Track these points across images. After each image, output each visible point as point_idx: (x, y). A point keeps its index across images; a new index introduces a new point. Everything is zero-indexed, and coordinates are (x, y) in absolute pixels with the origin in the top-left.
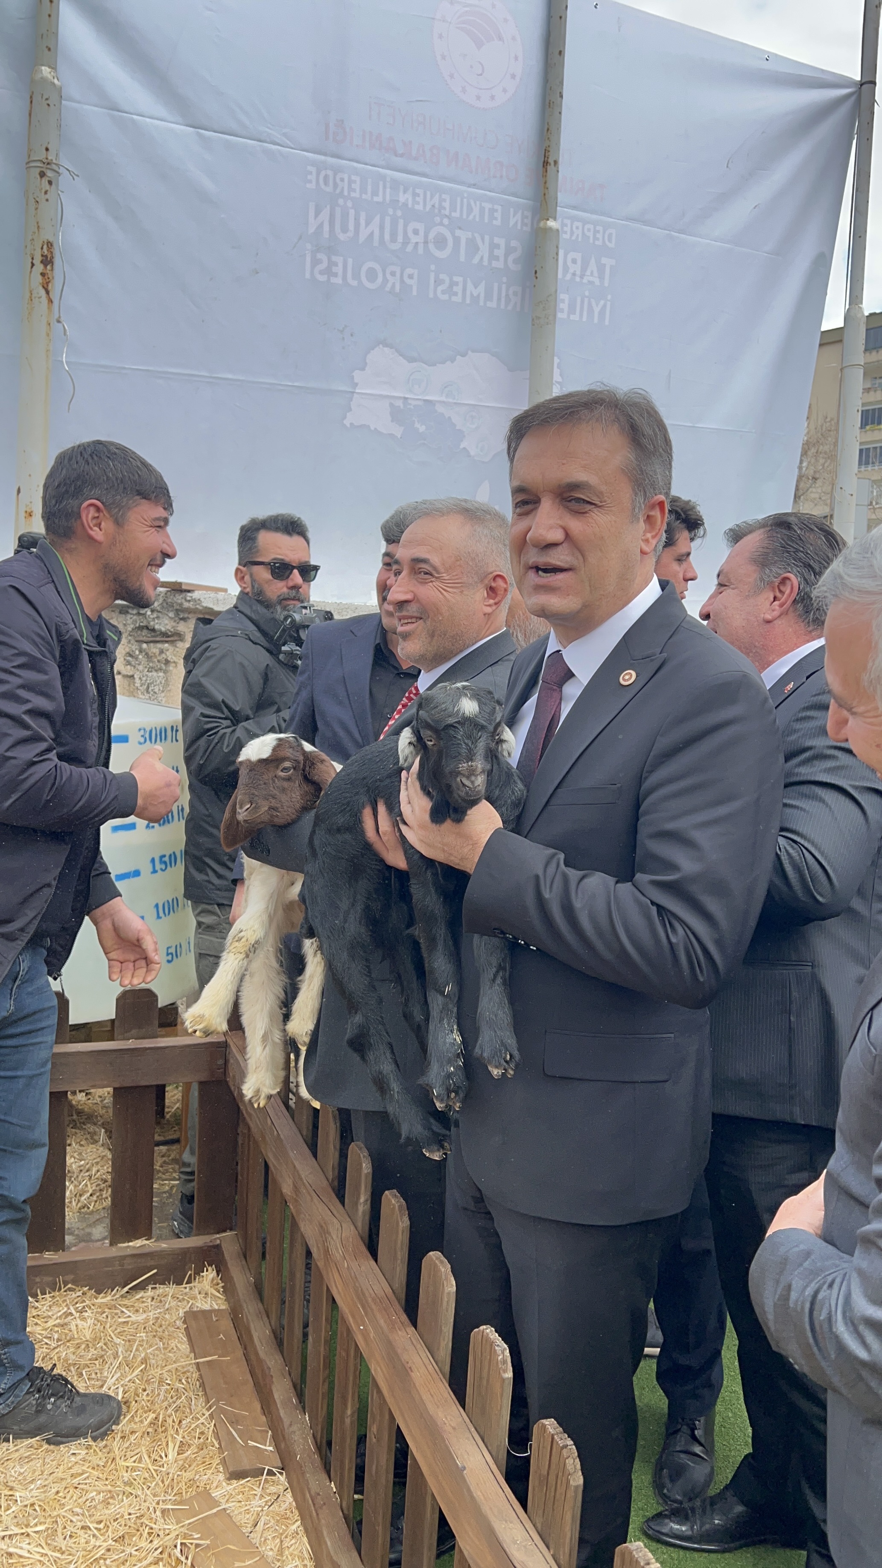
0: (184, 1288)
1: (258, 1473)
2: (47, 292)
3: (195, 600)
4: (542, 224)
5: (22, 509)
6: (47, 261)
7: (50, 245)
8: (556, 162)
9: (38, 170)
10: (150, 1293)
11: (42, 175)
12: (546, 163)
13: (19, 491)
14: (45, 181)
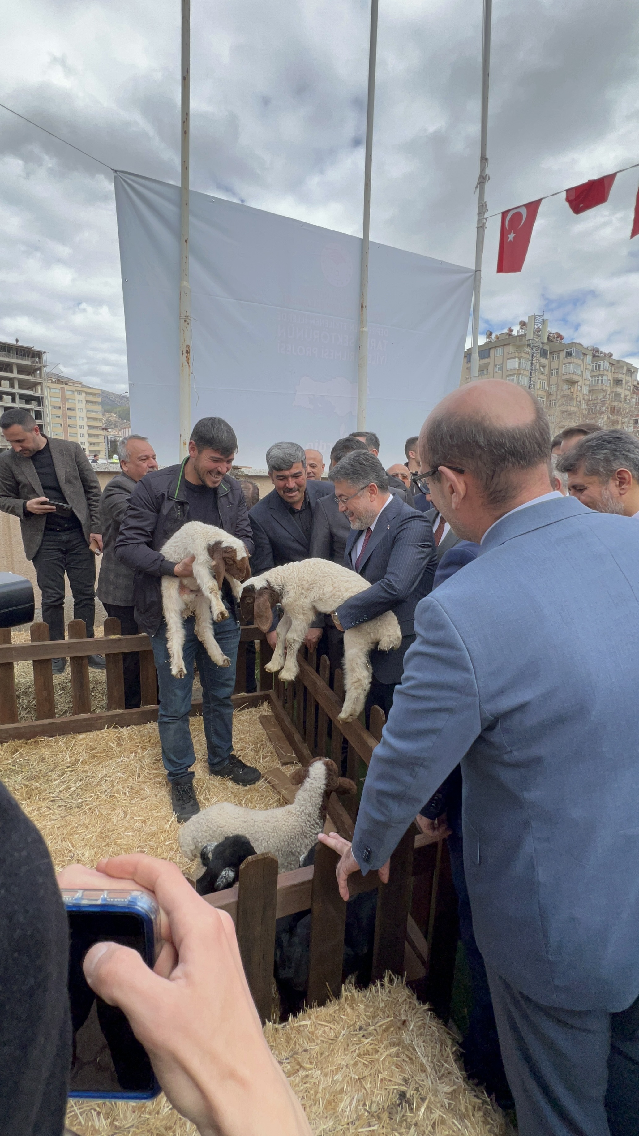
0: (257, 709)
1: (292, 763)
2: (188, 363)
3: (242, 472)
4: (361, 330)
5: (182, 442)
6: (188, 352)
7: (189, 346)
8: (366, 306)
9: (184, 319)
10: (247, 710)
11: (185, 321)
12: (362, 307)
13: (181, 435)
14: (186, 323)
